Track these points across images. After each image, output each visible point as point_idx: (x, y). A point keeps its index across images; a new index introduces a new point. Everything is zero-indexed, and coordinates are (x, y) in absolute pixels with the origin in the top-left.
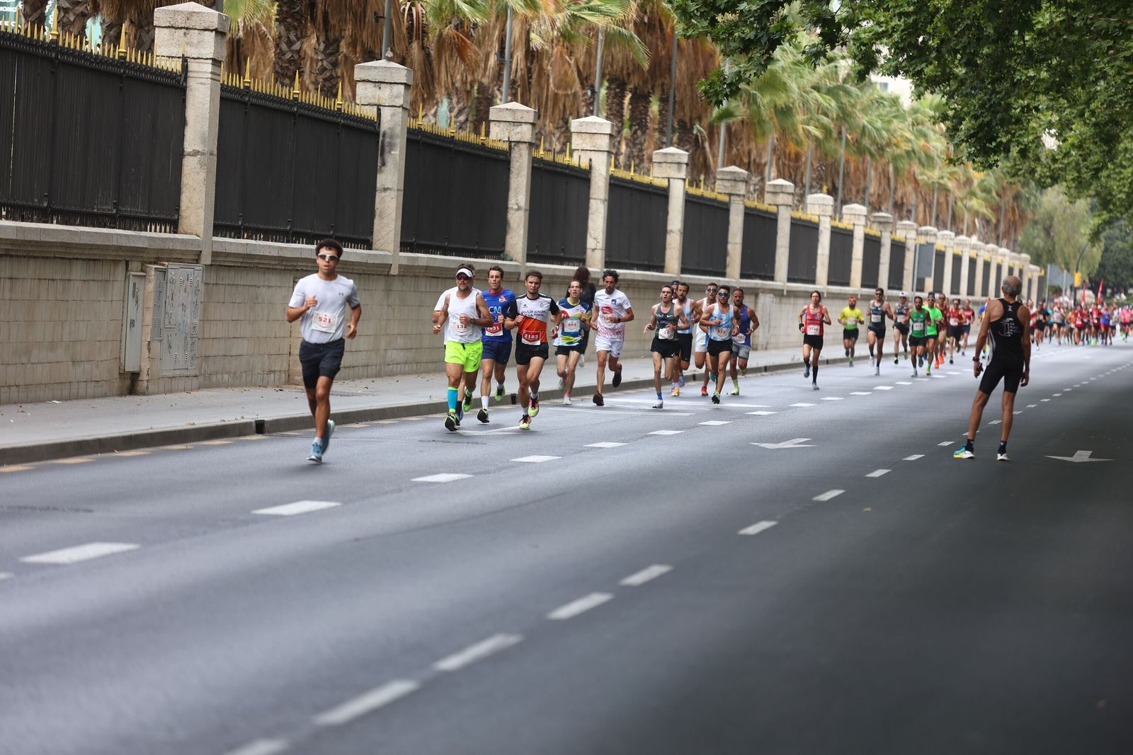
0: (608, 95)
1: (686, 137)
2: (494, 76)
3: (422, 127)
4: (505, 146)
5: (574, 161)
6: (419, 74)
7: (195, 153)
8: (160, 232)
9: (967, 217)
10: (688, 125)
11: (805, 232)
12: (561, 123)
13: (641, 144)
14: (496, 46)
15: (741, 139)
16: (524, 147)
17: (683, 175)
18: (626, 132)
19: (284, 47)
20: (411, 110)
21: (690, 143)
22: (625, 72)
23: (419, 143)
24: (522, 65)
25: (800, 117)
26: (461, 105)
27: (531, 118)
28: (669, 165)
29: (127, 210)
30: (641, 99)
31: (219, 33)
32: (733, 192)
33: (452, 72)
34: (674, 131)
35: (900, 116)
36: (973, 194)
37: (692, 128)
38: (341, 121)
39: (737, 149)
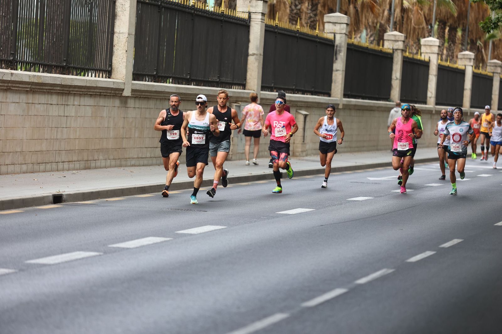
0: (438, 28)
1: (473, 47)
2: (387, 20)
3: (354, 43)
4: (391, 51)
5: (422, 58)
6: (353, 19)
7: (254, 54)
8: (238, 89)
10: (475, 42)
12: (417, 41)
13: (453, 50)
14: (388, 7)
15: (499, 48)
16: (399, 52)
17: (472, 64)
18: (446, 45)
19: (293, 7)
20: (349, 35)
21: (475, 50)
22: (446, 18)
23: (352, 49)
24: (399, 15)
26: (372, 33)
27: (403, 39)
28: (465, 59)
29: (224, 79)
30: (453, 30)
32: (495, 71)
33: (368, 18)
34: (468, 44)
37: (476, 43)
38: (318, 40)
39: (496, 53)
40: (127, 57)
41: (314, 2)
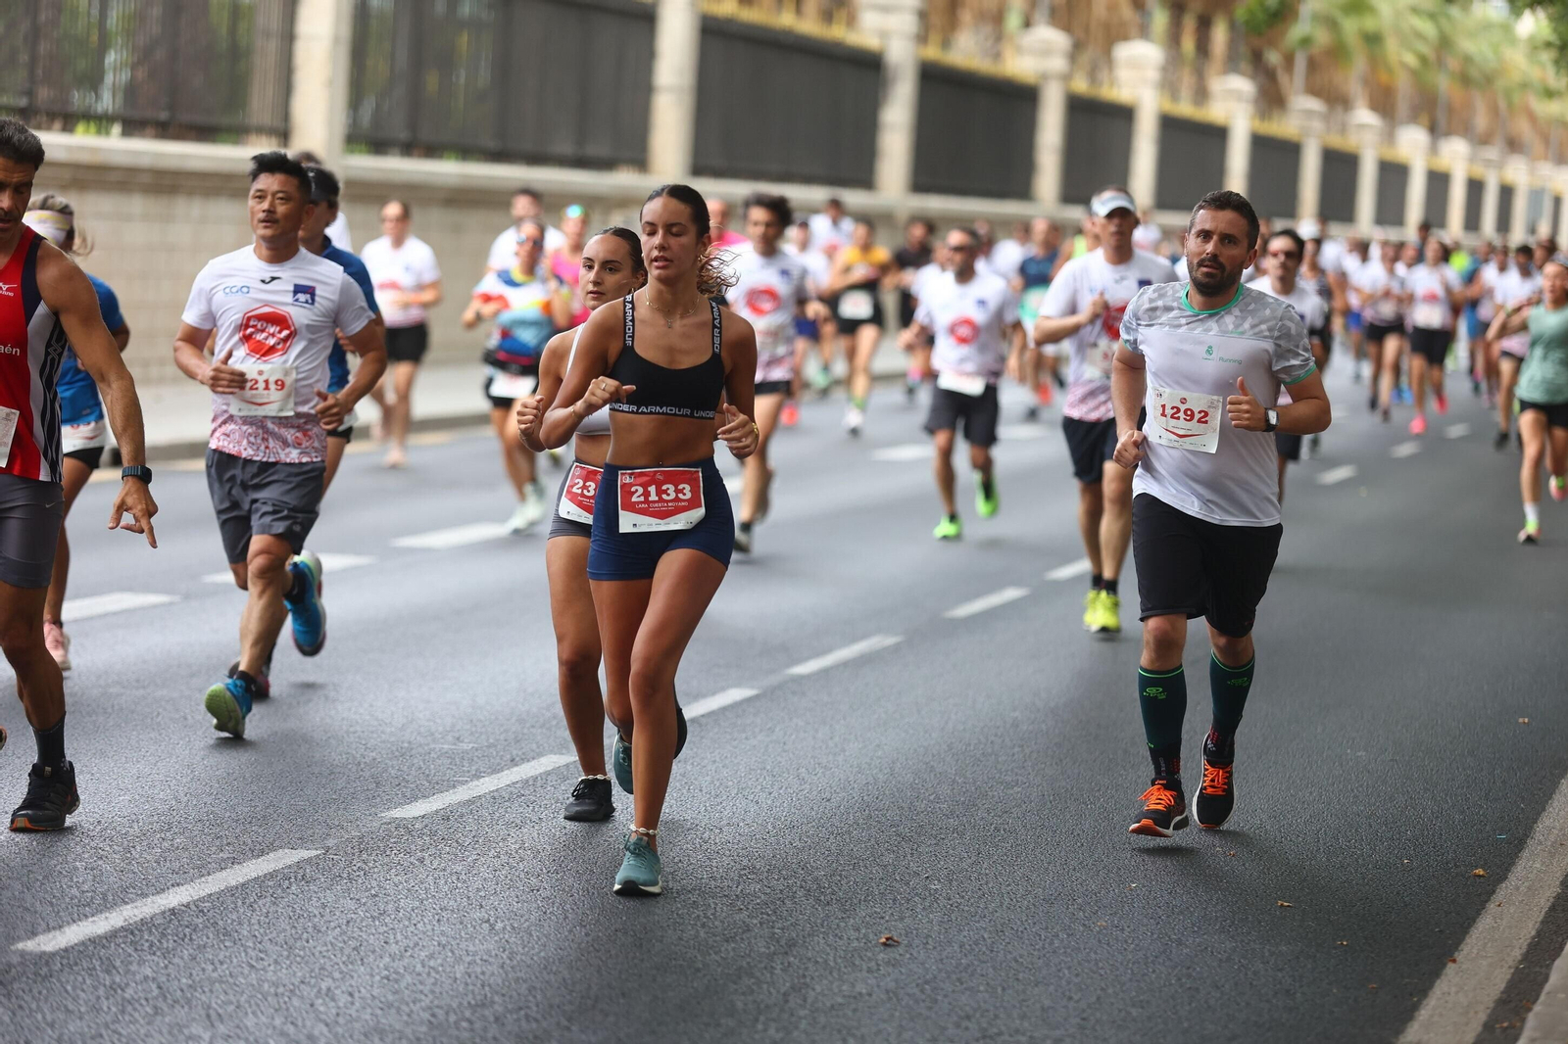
4: (1033, 80)
7: (667, 89)
8: (627, 174)
10: (1261, 53)
12: (1104, 49)
13: (1204, 72)
15: (1326, 70)
16: (1057, 81)
17: (1247, 110)
21: (1259, 73)
23: (935, 78)
25: (1392, 44)
32: (1308, 128)
37: (1262, 56)
38: (840, 52)
39: (1318, 79)
40: (330, 98)
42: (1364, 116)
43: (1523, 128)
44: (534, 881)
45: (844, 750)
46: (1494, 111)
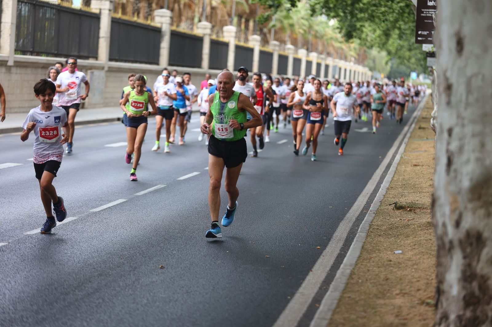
0: (237, 20)
1: (260, 32)
2: (201, 14)
4: (201, 35)
5: (224, 40)
6: (176, 14)
7: (103, 37)
8: (93, 60)
9: (349, 57)
11: (297, 62)
12: (221, 28)
13: (247, 34)
14: (201, 6)
15: (279, 34)
16: (208, 36)
17: (259, 44)
18: (243, 32)
19: (135, 5)
20: (172, 24)
21: (262, 34)
22: (242, 13)
24: (210, 11)
25: (297, 27)
27: (210, 27)
28: (254, 41)
29: (82, 54)
30: (247, 21)
31: (111, 2)
32: (275, 49)
33: (186, 13)
34: (257, 31)
35: (328, 27)
36: (351, 50)
37: (263, 30)
38: (149, 28)
39: (277, 36)
40: (11, 39)
41: (150, 2)
42: (289, 46)
43: (331, 50)
44: (66, 251)
45: (150, 216)
46: (323, 45)
